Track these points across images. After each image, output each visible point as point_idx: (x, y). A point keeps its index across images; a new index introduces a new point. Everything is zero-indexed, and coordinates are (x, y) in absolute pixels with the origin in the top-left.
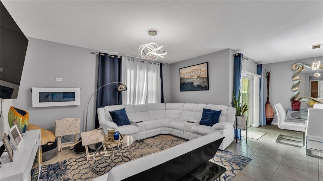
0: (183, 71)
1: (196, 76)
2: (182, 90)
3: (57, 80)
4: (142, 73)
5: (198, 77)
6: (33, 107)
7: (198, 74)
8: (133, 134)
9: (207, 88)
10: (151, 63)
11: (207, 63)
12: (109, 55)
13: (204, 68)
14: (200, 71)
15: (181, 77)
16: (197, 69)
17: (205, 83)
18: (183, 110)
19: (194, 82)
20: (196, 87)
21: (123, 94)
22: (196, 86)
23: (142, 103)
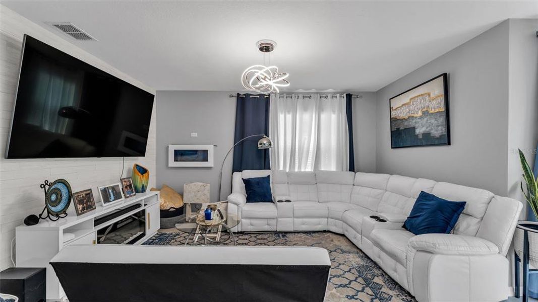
0: (396, 103)
1: (420, 111)
2: (395, 145)
3: (192, 136)
4: (306, 116)
5: (424, 113)
6: (169, 166)
7: (424, 108)
8: (267, 219)
9: (446, 140)
10: (326, 97)
11: (445, 76)
12: (252, 95)
13: (437, 88)
14: (427, 98)
15: (392, 117)
16: (421, 95)
17: (440, 128)
18: (386, 190)
19: (417, 125)
20: (420, 139)
21: (271, 152)
22: (421, 137)
23: (309, 168)
